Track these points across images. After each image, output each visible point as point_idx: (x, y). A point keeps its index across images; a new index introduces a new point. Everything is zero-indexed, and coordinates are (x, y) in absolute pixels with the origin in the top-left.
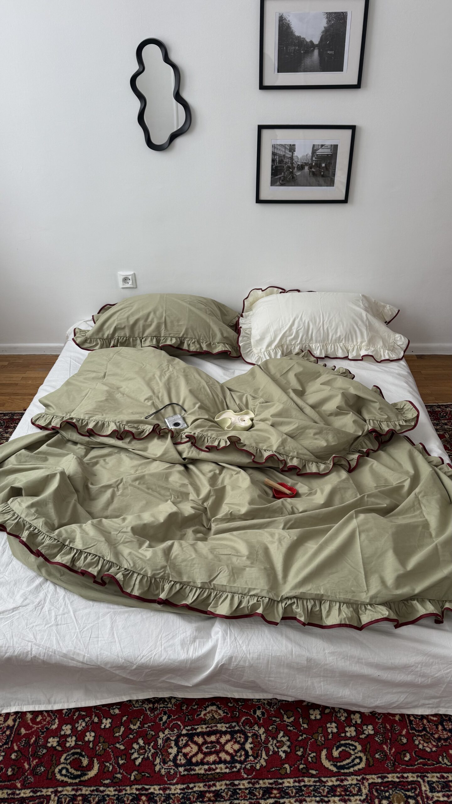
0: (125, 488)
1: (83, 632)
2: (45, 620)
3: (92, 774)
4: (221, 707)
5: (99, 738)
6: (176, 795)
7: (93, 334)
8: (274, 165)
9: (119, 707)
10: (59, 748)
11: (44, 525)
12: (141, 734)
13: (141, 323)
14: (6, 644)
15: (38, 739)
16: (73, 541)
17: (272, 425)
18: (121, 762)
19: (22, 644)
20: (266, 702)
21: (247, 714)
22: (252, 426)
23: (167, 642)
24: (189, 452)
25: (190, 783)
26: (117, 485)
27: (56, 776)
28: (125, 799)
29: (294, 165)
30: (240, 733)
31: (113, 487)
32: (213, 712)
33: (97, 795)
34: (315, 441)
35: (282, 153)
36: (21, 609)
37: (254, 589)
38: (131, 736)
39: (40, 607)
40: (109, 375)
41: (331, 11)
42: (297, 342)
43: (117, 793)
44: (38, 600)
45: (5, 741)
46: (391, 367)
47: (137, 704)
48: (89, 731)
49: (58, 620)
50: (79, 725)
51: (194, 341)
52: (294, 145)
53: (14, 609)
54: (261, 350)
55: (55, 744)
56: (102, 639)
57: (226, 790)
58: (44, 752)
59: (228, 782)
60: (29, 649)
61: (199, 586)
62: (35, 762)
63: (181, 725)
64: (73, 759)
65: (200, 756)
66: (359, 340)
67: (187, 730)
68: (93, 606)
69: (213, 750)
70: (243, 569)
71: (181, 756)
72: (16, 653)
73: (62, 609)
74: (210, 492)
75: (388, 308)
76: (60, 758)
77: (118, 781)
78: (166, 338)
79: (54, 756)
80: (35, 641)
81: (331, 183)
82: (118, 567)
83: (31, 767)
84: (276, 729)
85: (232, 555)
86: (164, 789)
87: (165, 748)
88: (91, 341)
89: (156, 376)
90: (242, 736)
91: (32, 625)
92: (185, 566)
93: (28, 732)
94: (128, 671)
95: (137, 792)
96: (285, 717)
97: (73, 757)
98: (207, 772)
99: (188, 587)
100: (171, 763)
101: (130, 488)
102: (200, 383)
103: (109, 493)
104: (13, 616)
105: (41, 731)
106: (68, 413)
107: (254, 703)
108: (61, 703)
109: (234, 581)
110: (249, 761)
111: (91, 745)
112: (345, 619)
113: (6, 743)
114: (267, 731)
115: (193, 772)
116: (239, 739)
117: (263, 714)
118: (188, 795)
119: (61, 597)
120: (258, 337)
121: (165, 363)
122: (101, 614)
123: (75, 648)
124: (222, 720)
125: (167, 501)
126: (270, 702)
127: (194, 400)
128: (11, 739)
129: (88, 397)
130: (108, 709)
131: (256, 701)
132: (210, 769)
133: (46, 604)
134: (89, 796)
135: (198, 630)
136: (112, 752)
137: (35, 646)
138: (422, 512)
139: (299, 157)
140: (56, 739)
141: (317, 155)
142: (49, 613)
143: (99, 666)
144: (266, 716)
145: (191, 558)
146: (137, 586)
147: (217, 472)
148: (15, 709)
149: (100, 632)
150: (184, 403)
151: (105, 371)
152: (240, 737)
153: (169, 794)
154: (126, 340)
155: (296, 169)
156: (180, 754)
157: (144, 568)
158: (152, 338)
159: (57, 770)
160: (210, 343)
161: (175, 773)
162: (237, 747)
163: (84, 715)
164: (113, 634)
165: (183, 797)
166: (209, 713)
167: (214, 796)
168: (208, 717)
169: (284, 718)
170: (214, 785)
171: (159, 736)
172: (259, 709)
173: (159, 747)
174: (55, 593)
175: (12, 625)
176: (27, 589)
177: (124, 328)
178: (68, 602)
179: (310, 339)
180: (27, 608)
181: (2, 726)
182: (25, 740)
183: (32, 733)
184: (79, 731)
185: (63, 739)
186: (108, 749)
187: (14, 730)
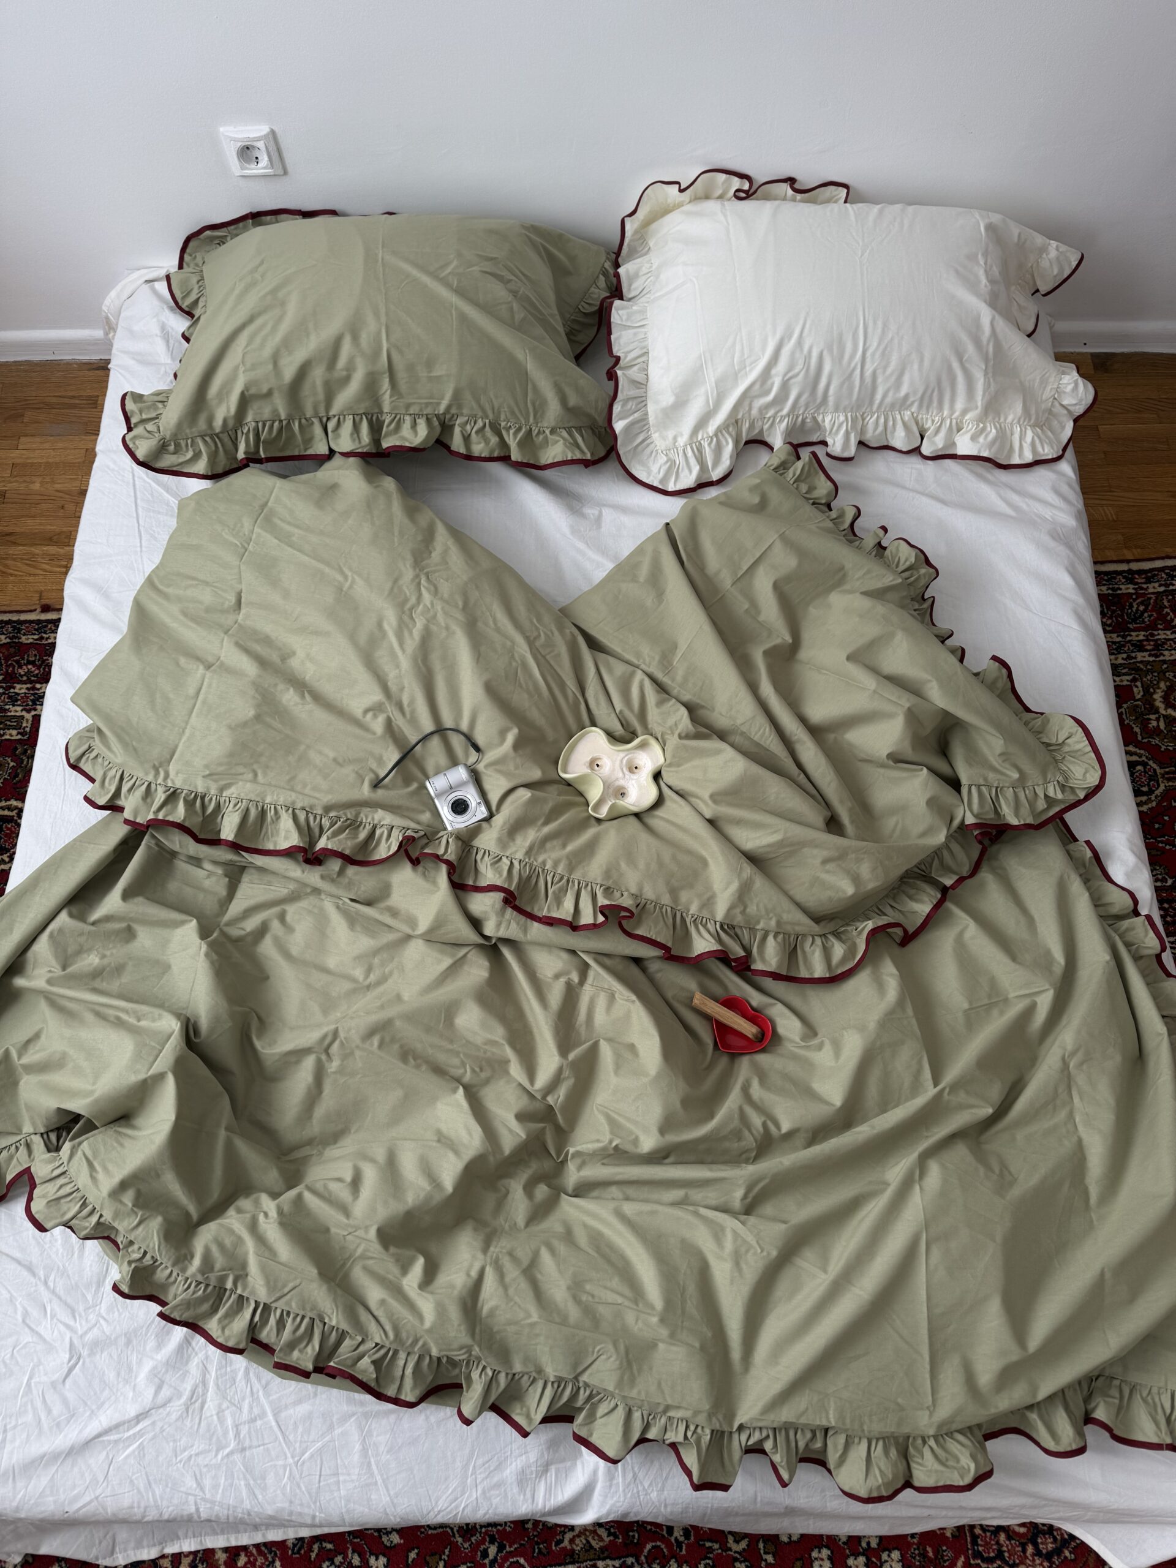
0: (347, 1055)
1: (304, 1463)
2: (214, 1439)
7: (179, 426)
11: (162, 1241)
13: (318, 374)
14: (139, 1503)
16: (241, 1276)
17: (712, 824)
19: (175, 1501)
21: (654, 1537)
24: (498, 923)
26: (325, 1047)
31: (317, 1052)
32: (587, 1534)
34: (825, 877)
36: (155, 1415)
37: (678, 1408)
39: (197, 1405)
40: (249, 602)
42: (781, 410)
44: (188, 1387)
49: (242, 1436)
51: (480, 424)
53: (139, 1418)
54: (675, 439)
56: (347, 1478)
60: (193, 1509)
61: (552, 1378)
66: (959, 405)
68: (316, 1395)
70: (652, 1346)
73: (246, 1406)
74: (560, 1071)
75: (1053, 253)
78: (398, 419)
80: (201, 1494)
82: (359, 1340)
88: (178, 446)
89: (386, 626)
91: (186, 1454)
92: (517, 1336)
96: (731, 1539)
99: (527, 1378)
101: (358, 1053)
103: (308, 1070)
104: (140, 1434)
106: (161, 765)
109: (632, 1382)
112: (879, 1487)
117: (686, 1533)
119: (240, 1374)
120: (668, 399)
122: (336, 1416)
123: (291, 1502)
124: (607, 1552)
125: (454, 1086)
127: (499, 719)
129: (205, 702)
133: (209, 1393)
135: (553, 1447)
137: (203, 1503)
138: (1071, 1116)
142: (219, 1418)
144: (692, 1538)
145: (531, 1320)
146: (408, 1382)
147: (575, 977)
148: (191, 1546)
149: (339, 1461)
151: (238, 587)
154: (280, 430)
157: (421, 1337)
158: (357, 418)
160: (530, 431)
163: (330, 1550)
164: (369, 1463)
166: (578, 1536)
168: (577, 1546)
169: (727, 1541)
174: (224, 1362)
175: (144, 1455)
176: (159, 1357)
177: (269, 393)
178: (257, 1386)
179: (819, 401)
180: (168, 1409)
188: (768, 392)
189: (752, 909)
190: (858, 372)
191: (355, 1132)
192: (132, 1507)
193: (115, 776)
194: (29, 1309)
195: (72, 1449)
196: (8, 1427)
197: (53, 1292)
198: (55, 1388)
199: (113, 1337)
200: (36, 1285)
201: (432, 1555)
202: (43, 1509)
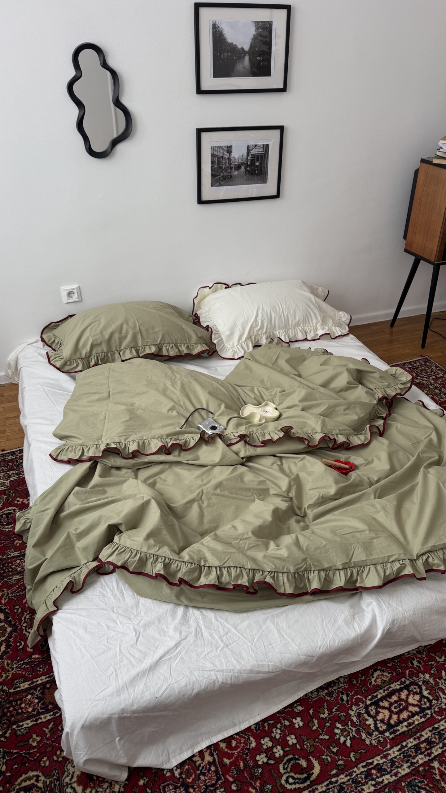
2: (213, 645)
3: (317, 770)
4: (383, 670)
5: (301, 738)
6: (398, 757)
7: (71, 355)
8: (214, 166)
9: (299, 704)
10: (272, 762)
11: (170, 552)
12: (335, 719)
13: (116, 336)
14: (189, 682)
15: (246, 762)
16: (206, 560)
17: (303, 410)
18: (335, 750)
19: (206, 676)
20: (415, 652)
21: (407, 668)
22: (280, 415)
23: (333, 627)
24: (245, 451)
25: (402, 743)
26: (200, 498)
27: (286, 788)
28: (360, 779)
29: (232, 166)
30: (413, 685)
31: (197, 501)
32: (380, 676)
33: (334, 787)
34: (346, 417)
35: (220, 155)
36: (184, 643)
38: (328, 724)
39: (200, 634)
40: (114, 394)
41: (258, 20)
42: (263, 331)
43: (349, 777)
44: (193, 629)
45: (216, 778)
46: (347, 341)
47: (313, 695)
48: (287, 736)
49: (224, 641)
50: (275, 734)
51: (171, 345)
52: (231, 146)
53: (177, 645)
54: (233, 344)
55: (265, 760)
56: (276, 644)
57: (433, 736)
58: (260, 771)
59: (430, 729)
60: (214, 678)
61: (341, 568)
62: (258, 784)
63: (362, 698)
64: (292, 766)
65: (395, 717)
66: (314, 322)
67: (369, 700)
68: (248, 617)
69: (401, 707)
70: (371, 541)
71: (379, 723)
72: (203, 687)
73: (221, 629)
74: (290, 483)
75: (321, 290)
76: (279, 770)
77: (343, 767)
78: (144, 347)
79: (272, 771)
80: (216, 668)
81: (264, 180)
82: (261, 573)
83: (257, 790)
84: (437, 670)
85: (355, 532)
86: (385, 757)
87: (363, 722)
88: (71, 362)
89: (167, 385)
90: (416, 687)
91: (203, 655)
92: (320, 554)
93: (232, 760)
94: (309, 665)
95: (365, 769)
96: (437, 658)
97: (290, 764)
98: (409, 728)
99: (331, 572)
100: (376, 733)
101: (213, 497)
102: (212, 384)
103: (195, 508)
104: (179, 653)
105: (243, 754)
106: (99, 439)
107: (406, 656)
108: (246, 721)
109: (371, 554)
110: (434, 705)
111: (298, 747)
113: (218, 779)
114: (431, 675)
115: (398, 733)
116: (415, 690)
117: (419, 662)
118: (407, 753)
119: (213, 619)
120: (228, 333)
121: (169, 372)
122: (261, 622)
123: (257, 661)
124: (392, 681)
125: (254, 501)
126: (419, 651)
127: (218, 402)
128: (221, 773)
129: (109, 419)
130: (290, 709)
131: (407, 654)
132: (410, 724)
133: (203, 630)
134: (328, 791)
135: (352, 607)
136: (321, 745)
137: (218, 673)
139: (236, 157)
140: (263, 755)
141: (252, 154)
142: (211, 637)
143: (284, 670)
145: (323, 544)
147: (279, 463)
148: (206, 743)
150: (208, 405)
151: (108, 390)
152: (415, 688)
153: (392, 759)
154: (105, 356)
155: (233, 169)
156: (377, 722)
157: (285, 566)
158: (131, 349)
159: (283, 782)
160: (188, 345)
161: (385, 739)
162: (417, 697)
163: (273, 723)
164: (283, 635)
165: (404, 757)
166: (377, 678)
167: (427, 745)
168: (379, 682)
169: (437, 660)
170: (422, 735)
171: (351, 715)
172: (414, 660)
173: (357, 723)
175: (184, 661)
176: (175, 622)
177: (100, 344)
178: (222, 621)
179: (273, 326)
180: (188, 640)
181: (202, 765)
182: (235, 768)
183: (237, 760)
184: (279, 739)
185: (269, 752)
186: (315, 744)
187: (218, 763)
188: (258, 326)
189: (329, 428)
190: (282, 315)
191: (222, 526)
192: (186, 686)
193: (80, 449)
194: (108, 624)
195: (151, 666)
196: (117, 669)
197: (118, 613)
198: (133, 647)
199: (152, 621)
200: (109, 614)
201: (320, 708)
202: (145, 699)
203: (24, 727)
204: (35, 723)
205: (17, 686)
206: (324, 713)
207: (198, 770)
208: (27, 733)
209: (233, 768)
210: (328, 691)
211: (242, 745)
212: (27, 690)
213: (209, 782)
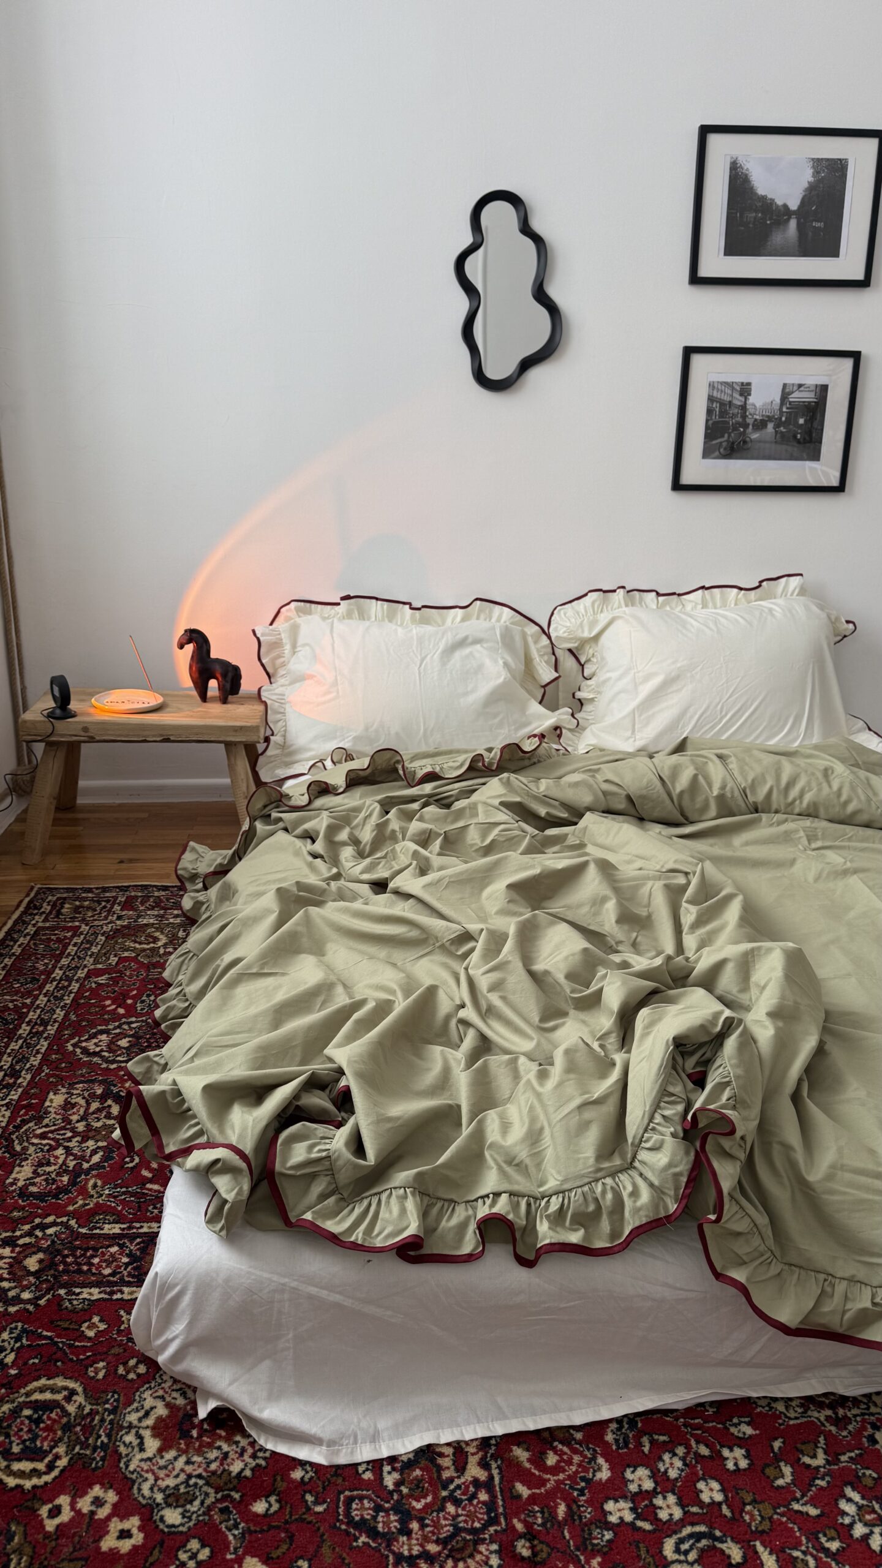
5: (738, 1493)
8: (712, 419)
10: (647, 1526)
12: (844, 1478)
18: (834, 1546)
29: (748, 420)
35: (727, 398)
38: (820, 1483)
41: (820, 157)
47: (791, 1411)
48: (702, 1479)
50: (667, 1465)
52: (749, 384)
55: (629, 1517)
58: (607, 1537)
64: (701, 1551)
76: (662, 1549)
79: (641, 1545)
81: (816, 456)
93: (537, 1491)
97: (697, 1546)
105: (572, 1488)
111: (725, 1510)
128: (501, 1510)
130: (720, 1426)
139: (758, 404)
140: (626, 1505)
141: (790, 403)
163: (664, 1442)
181: (457, 1482)
182: (542, 1512)
183: (552, 1495)
184: (676, 1479)
185: (643, 1503)
186: (775, 1517)
187: (498, 1489)
201: (804, 1443)
203: (81, 1297)
204: (106, 1296)
205: (98, 1225)
206: (814, 1456)
207: (445, 1488)
208: (83, 1310)
209: (537, 1508)
210: (836, 1414)
211: (574, 1468)
212: (114, 1239)
213: (466, 1521)
